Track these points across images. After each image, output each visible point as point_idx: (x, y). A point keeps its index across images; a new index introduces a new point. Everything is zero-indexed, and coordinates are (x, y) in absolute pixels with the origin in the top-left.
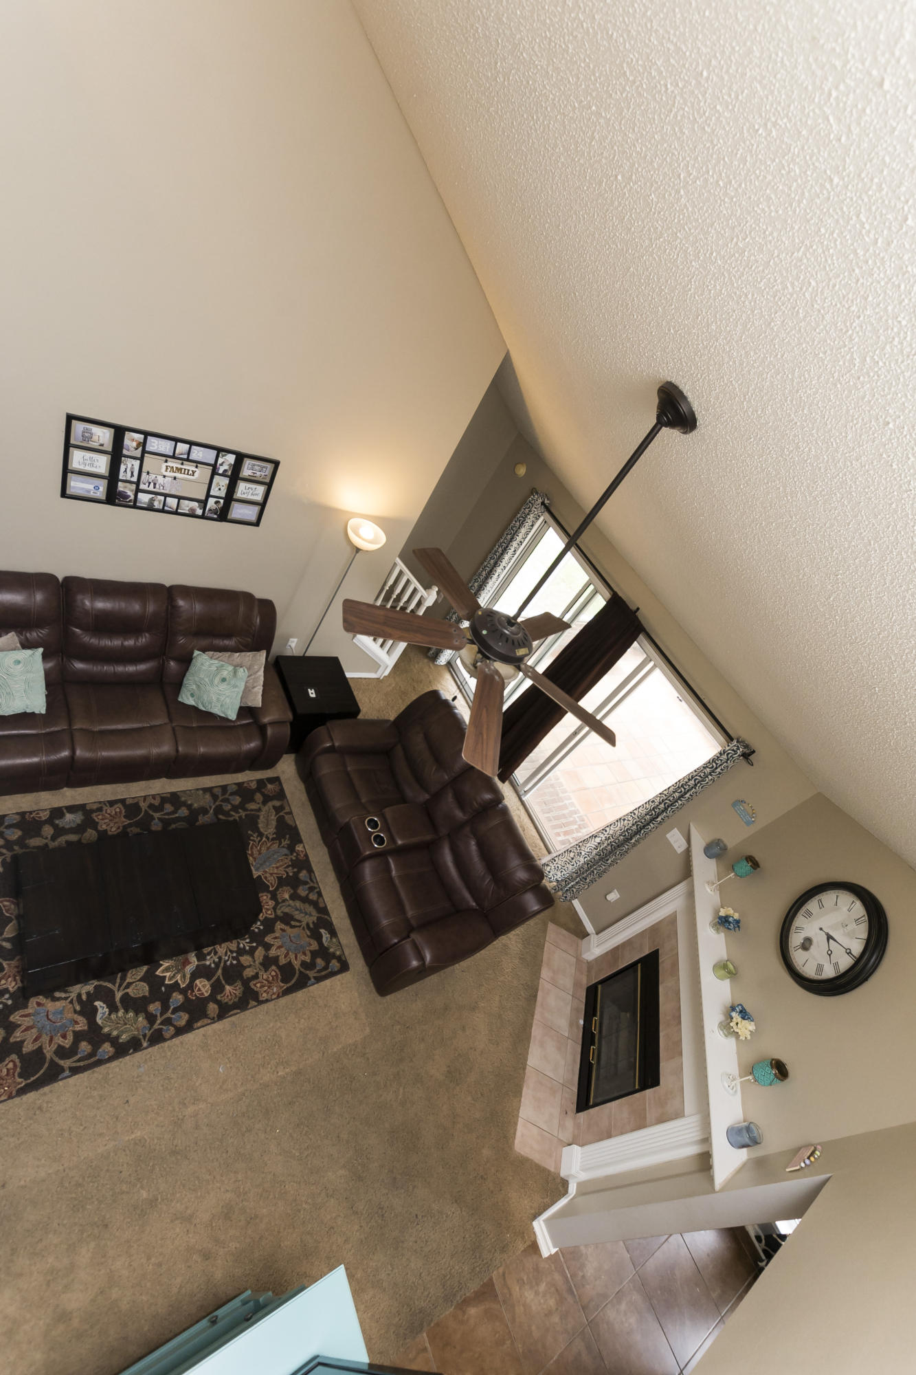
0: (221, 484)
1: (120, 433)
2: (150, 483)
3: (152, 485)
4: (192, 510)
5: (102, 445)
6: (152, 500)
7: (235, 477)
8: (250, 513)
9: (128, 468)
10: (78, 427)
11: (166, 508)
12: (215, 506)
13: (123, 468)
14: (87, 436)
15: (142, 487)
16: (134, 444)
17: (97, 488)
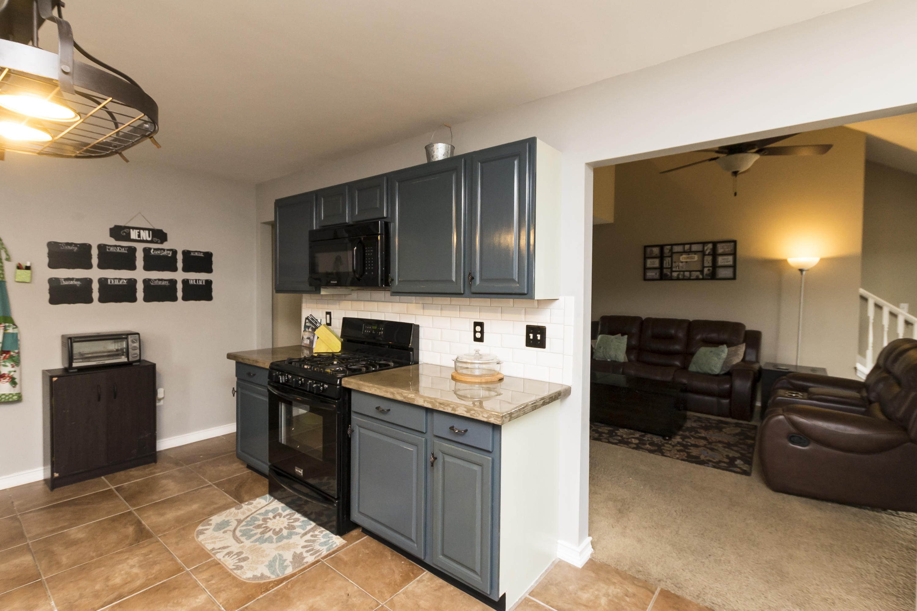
0: (708, 260)
1: (662, 247)
2: (676, 267)
3: (677, 268)
4: (697, 276)
5: (656, 255)
6: (678, 275)
7: (714, 254)
8: (728, 273)
9: (667, 262)
10: (648, 250)
11: (685, 278)
12: (708, 272)
13: (665, 262)
14: (652, 252)
15: (674, 269)
16: (668, 251)
17: (656, 274)
